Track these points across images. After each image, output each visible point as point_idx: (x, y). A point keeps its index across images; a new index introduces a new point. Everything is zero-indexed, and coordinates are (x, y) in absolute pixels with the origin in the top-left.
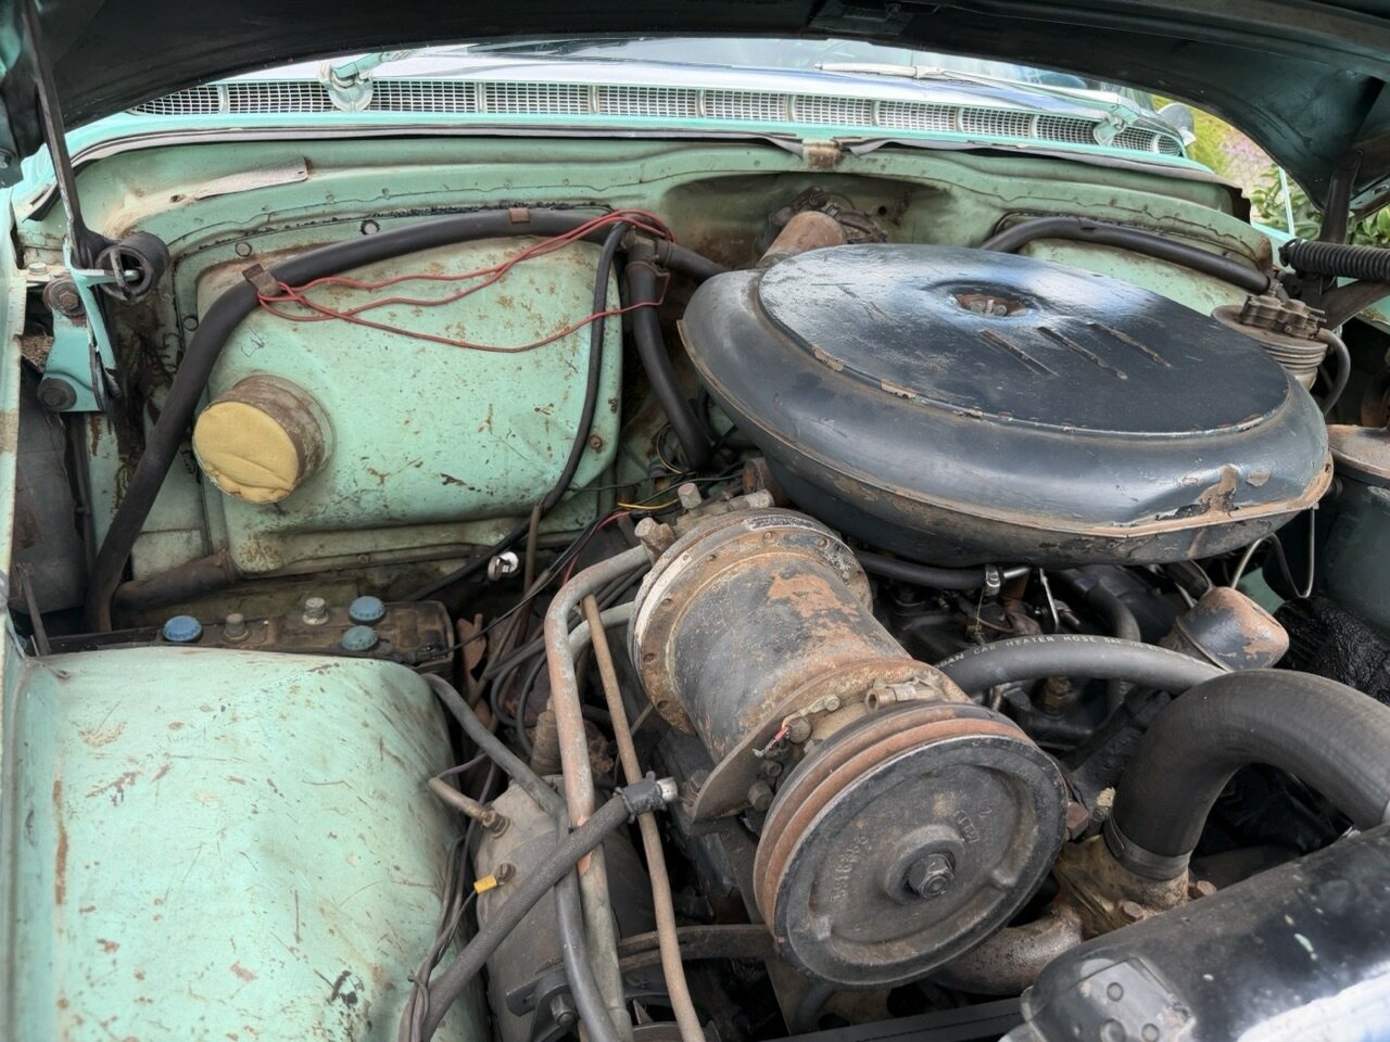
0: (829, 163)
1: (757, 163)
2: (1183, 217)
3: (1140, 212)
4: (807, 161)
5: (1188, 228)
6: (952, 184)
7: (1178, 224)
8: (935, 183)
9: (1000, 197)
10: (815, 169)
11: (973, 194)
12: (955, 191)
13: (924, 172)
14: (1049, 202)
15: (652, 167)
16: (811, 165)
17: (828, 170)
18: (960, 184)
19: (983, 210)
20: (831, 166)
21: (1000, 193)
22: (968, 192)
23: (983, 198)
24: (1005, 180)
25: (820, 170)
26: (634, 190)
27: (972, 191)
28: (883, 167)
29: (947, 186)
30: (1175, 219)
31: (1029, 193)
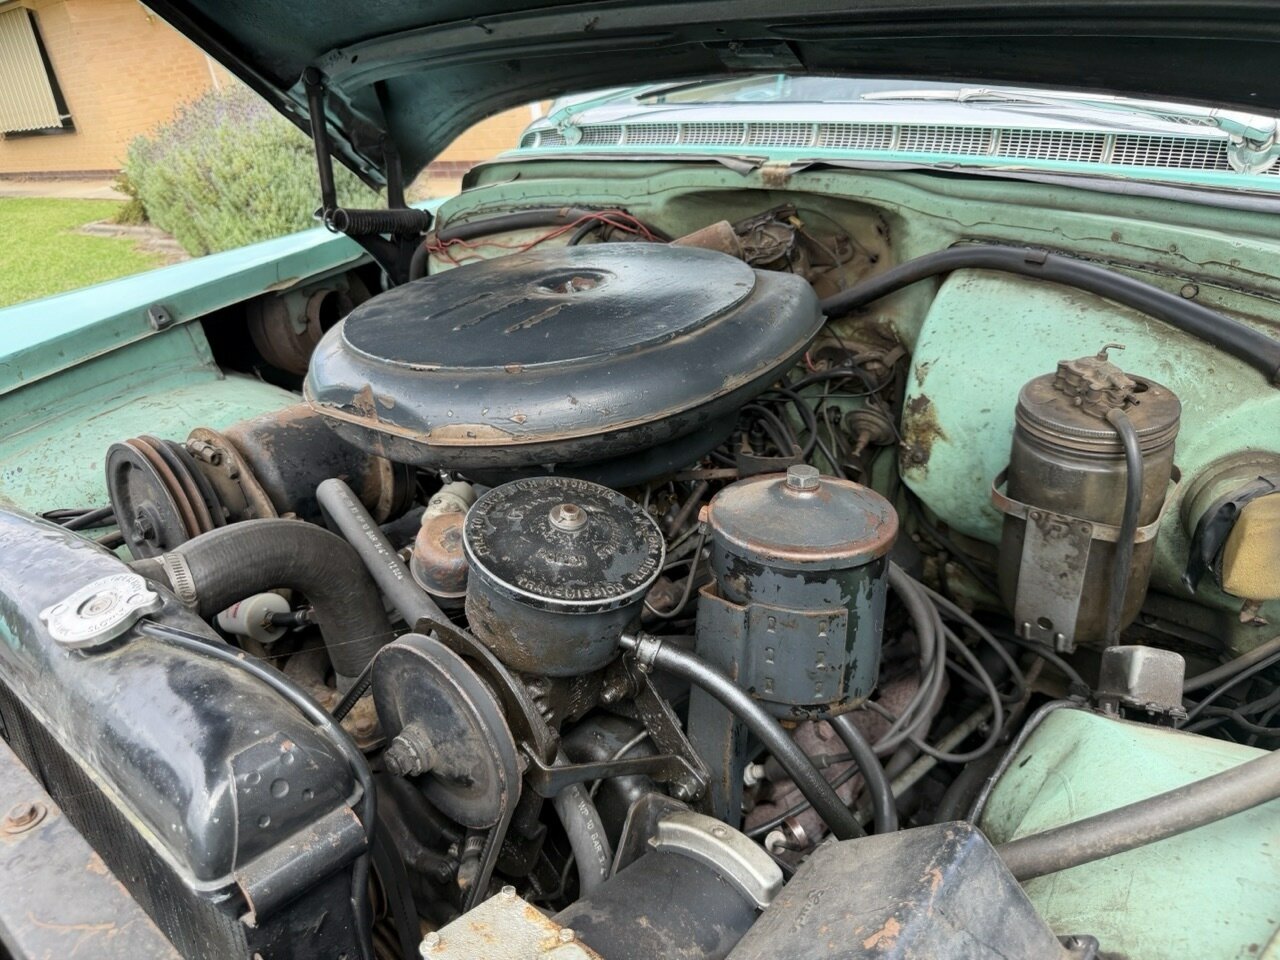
0: (779, 181)
1: (723, 180)
2: (1244, 265)
3: (1166, 253)
4: (761, 180)
5: (1260, 282)
6: (899, 205)
7: (1238, 275)
8: (881, 204)
9: (957, 221)
10: (768, 187)
11: (924, 217)
12: (904, 212)
13: (867, 192)
14: (1022, 231)
15: (654, 183)
16: (765, 183)
17: (779, 188)
18: (908, 205)
19: (932, 233)
20: (781, 184)
21: (956, 216)
22: (918, 214)
23: (937, 221)
24: (960, 204)
25: (773, 188)
26: (646, 199)
27: (923, 213)
28: (827, 186)
29: (895, 208)
30: (1231, 267)
31: (993, 219)
